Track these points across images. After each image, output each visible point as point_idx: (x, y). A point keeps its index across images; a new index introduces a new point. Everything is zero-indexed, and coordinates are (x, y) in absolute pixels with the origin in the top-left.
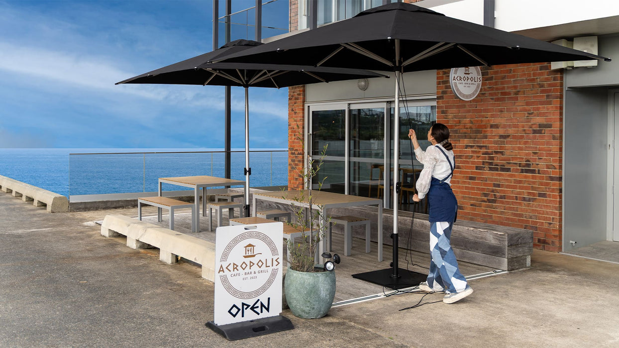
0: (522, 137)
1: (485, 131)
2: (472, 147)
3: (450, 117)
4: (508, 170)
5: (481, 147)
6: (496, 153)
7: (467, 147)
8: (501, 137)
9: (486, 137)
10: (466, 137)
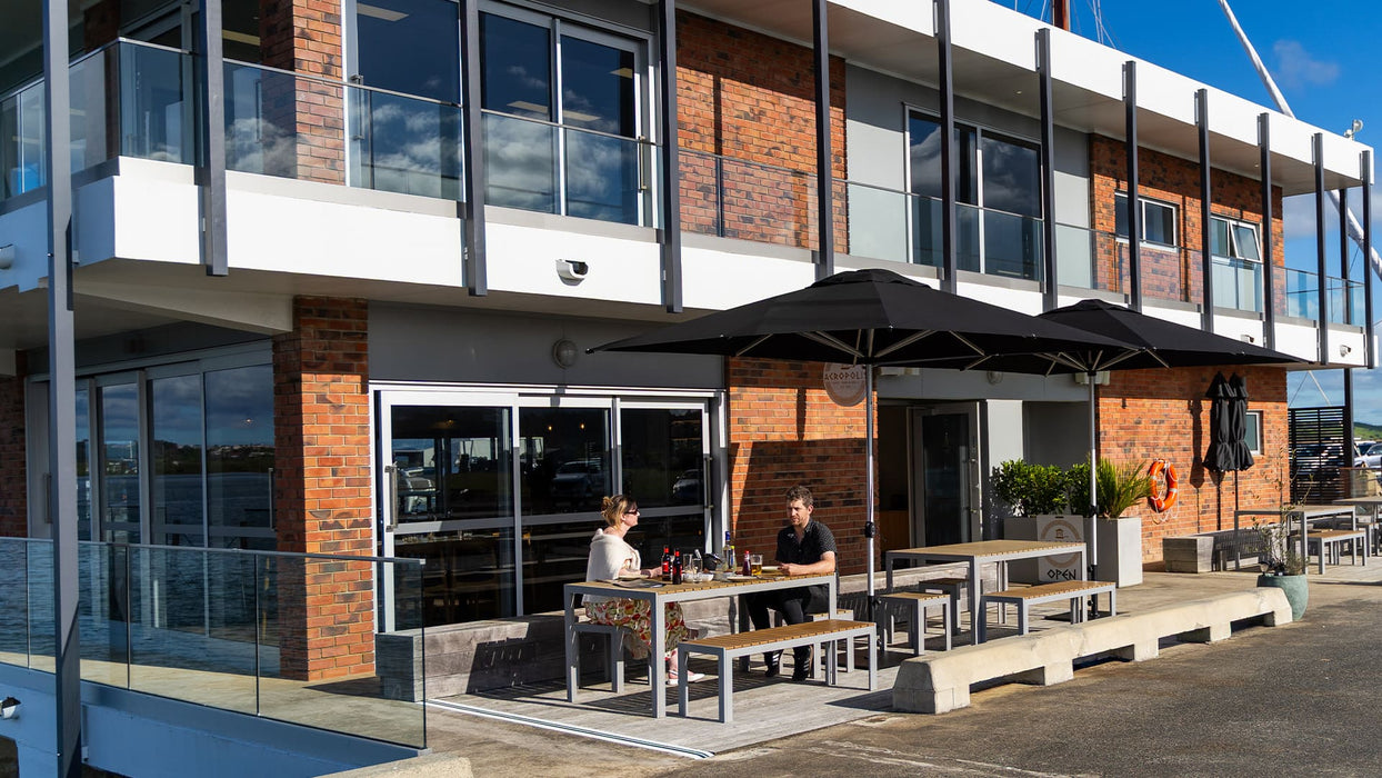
0: (843, 458)
1: (801, 452)
2: (784, 475)
3: (752, 429)
4: (829, 504)
5: (795, 475)
6: (815, 481)
7: (777, 476)
8: (820, 458)
9: (802, 460)
10: (775, 461)
